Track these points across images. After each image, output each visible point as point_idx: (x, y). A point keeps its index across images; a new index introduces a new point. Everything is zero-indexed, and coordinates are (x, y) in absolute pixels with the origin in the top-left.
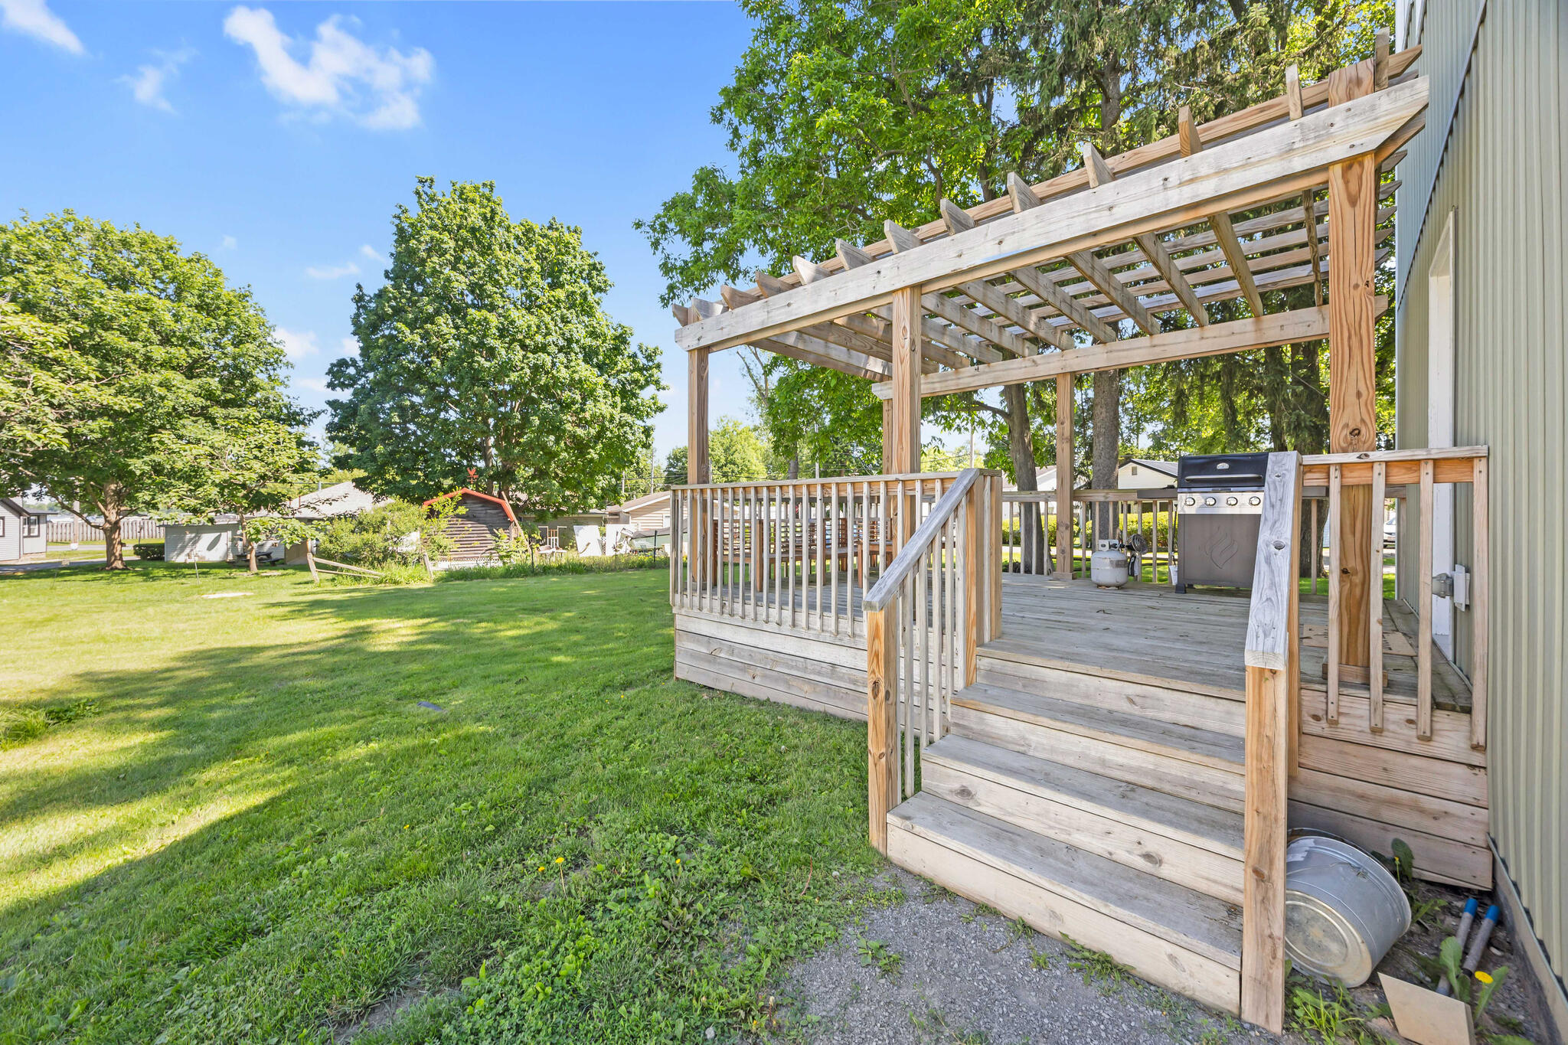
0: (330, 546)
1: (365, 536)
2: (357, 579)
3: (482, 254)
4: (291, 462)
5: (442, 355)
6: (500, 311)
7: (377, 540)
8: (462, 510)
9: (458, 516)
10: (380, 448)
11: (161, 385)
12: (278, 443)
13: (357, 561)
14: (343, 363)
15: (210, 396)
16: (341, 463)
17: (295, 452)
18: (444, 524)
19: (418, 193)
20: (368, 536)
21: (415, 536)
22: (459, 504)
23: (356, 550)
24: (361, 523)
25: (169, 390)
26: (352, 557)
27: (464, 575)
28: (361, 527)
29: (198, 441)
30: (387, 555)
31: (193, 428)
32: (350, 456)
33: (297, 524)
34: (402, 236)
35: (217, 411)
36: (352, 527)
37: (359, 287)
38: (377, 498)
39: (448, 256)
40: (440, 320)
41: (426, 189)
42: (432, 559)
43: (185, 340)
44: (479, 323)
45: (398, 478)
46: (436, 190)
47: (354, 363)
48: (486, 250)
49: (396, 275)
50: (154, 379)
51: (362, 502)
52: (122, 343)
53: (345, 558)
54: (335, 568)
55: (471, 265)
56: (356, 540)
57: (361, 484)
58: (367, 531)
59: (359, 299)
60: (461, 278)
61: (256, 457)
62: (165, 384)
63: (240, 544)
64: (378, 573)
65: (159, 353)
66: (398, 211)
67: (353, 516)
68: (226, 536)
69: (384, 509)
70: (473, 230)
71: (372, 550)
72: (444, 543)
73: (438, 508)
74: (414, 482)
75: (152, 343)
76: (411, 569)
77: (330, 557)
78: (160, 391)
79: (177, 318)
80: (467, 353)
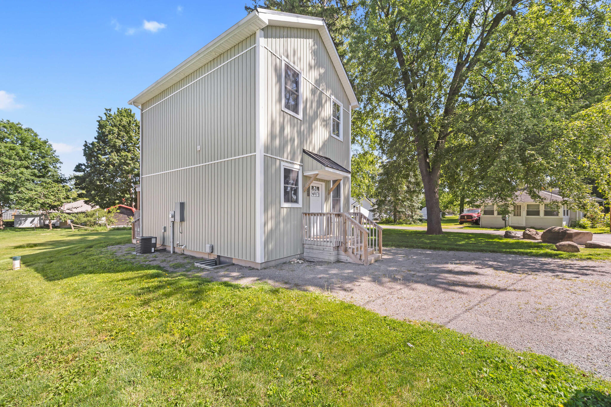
0: (78, 221)
1: (88, 218)
2: (86, 230)
3: (127, 134)
4: (63, 196)
5: (114, 165)
6: (132, 152)
7: (92, 219)
8: (118, 211)
9: (117, 213)
10: (93, 192)
11: (20, 173)
12: (59, 190)
13: (86, 225)
14: (80, 165)
15: (35, 175)
16: (80, 196)
17: (65, 193)
18: (113, 215)
19: (105, 114)
20: (89, 218)
21: (104, 219)
22: (118, 209)
23: (85, 222)
24: (87, 215)
25: (23, 175)
26: (85, 224)
27: (118, 229)
28: (87, 216)
29: (32, 190)
30: (95, 223)
31: (30, 185)
32: (83, 194)
33: (66, 215)
34: (101, 127)
35: (37, 180)
36: (84, 216)
37: (86, 142)
38: (93, 207)
39: (115, 135)
40: (113, 154)
41: (108, 112)
42: (108, 225)
43: (27, 158)
44: (125, 156)
45: (99, 200)
46: (112, 113)
47: (84, 165)
48: (127, 133)
49: (99, 138)
50: (18, 171)
51: (87, 208)
52: (7, 161)
53: (81, 224)
54: (79, 227)
55: (123, 137)
56: (85, 219)
57: (86, 202)
58: (89, 217)
59: (86, 145)
60: (120, 141)
61: (52, 195)
62: (22, 173)
63: (42, 221)
64: (92, 228)
65: (19, 163)
66: (99, 119)
67: (84, 212)
68: (37, 219)
69: (94, 210)
70: (124, 126)
71: (90, 222)
72: (113, 220)
73: (111, 210)
74: (105, 202)
75: (16, 160)
76: (102, 227)
77: (77, 224)
78: (20, 175)
79: (24, 151)
80: (121, 164)
